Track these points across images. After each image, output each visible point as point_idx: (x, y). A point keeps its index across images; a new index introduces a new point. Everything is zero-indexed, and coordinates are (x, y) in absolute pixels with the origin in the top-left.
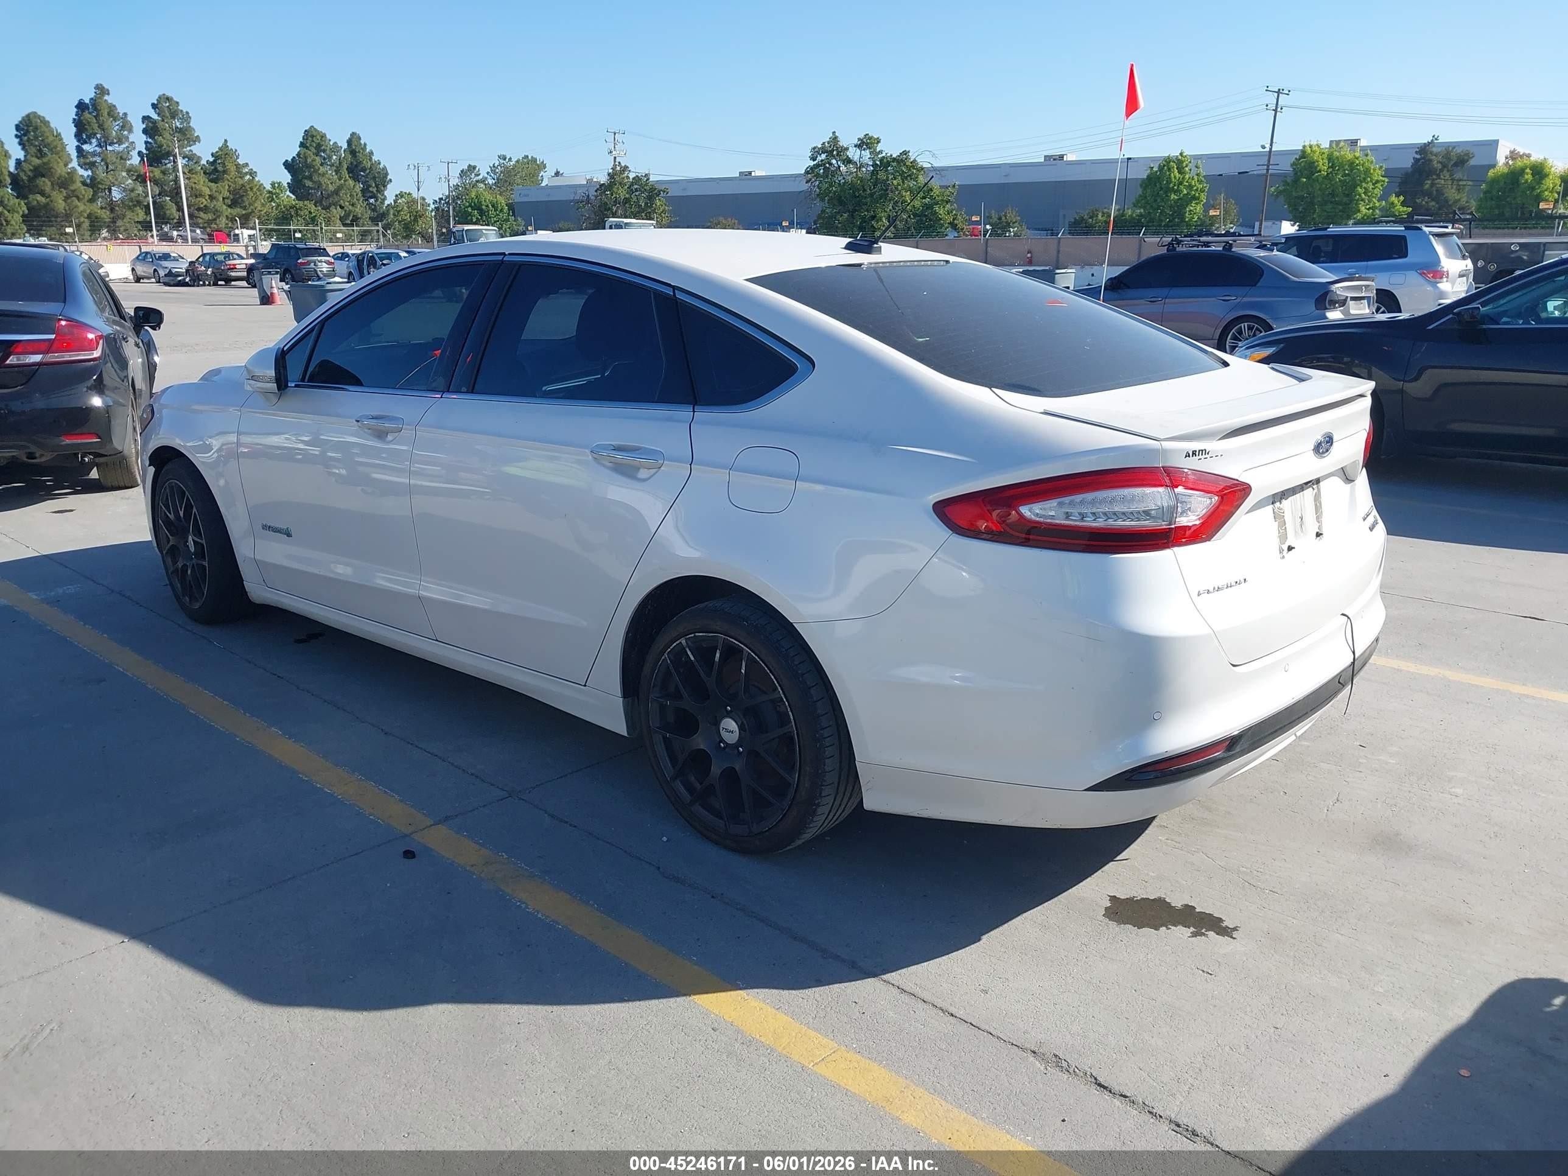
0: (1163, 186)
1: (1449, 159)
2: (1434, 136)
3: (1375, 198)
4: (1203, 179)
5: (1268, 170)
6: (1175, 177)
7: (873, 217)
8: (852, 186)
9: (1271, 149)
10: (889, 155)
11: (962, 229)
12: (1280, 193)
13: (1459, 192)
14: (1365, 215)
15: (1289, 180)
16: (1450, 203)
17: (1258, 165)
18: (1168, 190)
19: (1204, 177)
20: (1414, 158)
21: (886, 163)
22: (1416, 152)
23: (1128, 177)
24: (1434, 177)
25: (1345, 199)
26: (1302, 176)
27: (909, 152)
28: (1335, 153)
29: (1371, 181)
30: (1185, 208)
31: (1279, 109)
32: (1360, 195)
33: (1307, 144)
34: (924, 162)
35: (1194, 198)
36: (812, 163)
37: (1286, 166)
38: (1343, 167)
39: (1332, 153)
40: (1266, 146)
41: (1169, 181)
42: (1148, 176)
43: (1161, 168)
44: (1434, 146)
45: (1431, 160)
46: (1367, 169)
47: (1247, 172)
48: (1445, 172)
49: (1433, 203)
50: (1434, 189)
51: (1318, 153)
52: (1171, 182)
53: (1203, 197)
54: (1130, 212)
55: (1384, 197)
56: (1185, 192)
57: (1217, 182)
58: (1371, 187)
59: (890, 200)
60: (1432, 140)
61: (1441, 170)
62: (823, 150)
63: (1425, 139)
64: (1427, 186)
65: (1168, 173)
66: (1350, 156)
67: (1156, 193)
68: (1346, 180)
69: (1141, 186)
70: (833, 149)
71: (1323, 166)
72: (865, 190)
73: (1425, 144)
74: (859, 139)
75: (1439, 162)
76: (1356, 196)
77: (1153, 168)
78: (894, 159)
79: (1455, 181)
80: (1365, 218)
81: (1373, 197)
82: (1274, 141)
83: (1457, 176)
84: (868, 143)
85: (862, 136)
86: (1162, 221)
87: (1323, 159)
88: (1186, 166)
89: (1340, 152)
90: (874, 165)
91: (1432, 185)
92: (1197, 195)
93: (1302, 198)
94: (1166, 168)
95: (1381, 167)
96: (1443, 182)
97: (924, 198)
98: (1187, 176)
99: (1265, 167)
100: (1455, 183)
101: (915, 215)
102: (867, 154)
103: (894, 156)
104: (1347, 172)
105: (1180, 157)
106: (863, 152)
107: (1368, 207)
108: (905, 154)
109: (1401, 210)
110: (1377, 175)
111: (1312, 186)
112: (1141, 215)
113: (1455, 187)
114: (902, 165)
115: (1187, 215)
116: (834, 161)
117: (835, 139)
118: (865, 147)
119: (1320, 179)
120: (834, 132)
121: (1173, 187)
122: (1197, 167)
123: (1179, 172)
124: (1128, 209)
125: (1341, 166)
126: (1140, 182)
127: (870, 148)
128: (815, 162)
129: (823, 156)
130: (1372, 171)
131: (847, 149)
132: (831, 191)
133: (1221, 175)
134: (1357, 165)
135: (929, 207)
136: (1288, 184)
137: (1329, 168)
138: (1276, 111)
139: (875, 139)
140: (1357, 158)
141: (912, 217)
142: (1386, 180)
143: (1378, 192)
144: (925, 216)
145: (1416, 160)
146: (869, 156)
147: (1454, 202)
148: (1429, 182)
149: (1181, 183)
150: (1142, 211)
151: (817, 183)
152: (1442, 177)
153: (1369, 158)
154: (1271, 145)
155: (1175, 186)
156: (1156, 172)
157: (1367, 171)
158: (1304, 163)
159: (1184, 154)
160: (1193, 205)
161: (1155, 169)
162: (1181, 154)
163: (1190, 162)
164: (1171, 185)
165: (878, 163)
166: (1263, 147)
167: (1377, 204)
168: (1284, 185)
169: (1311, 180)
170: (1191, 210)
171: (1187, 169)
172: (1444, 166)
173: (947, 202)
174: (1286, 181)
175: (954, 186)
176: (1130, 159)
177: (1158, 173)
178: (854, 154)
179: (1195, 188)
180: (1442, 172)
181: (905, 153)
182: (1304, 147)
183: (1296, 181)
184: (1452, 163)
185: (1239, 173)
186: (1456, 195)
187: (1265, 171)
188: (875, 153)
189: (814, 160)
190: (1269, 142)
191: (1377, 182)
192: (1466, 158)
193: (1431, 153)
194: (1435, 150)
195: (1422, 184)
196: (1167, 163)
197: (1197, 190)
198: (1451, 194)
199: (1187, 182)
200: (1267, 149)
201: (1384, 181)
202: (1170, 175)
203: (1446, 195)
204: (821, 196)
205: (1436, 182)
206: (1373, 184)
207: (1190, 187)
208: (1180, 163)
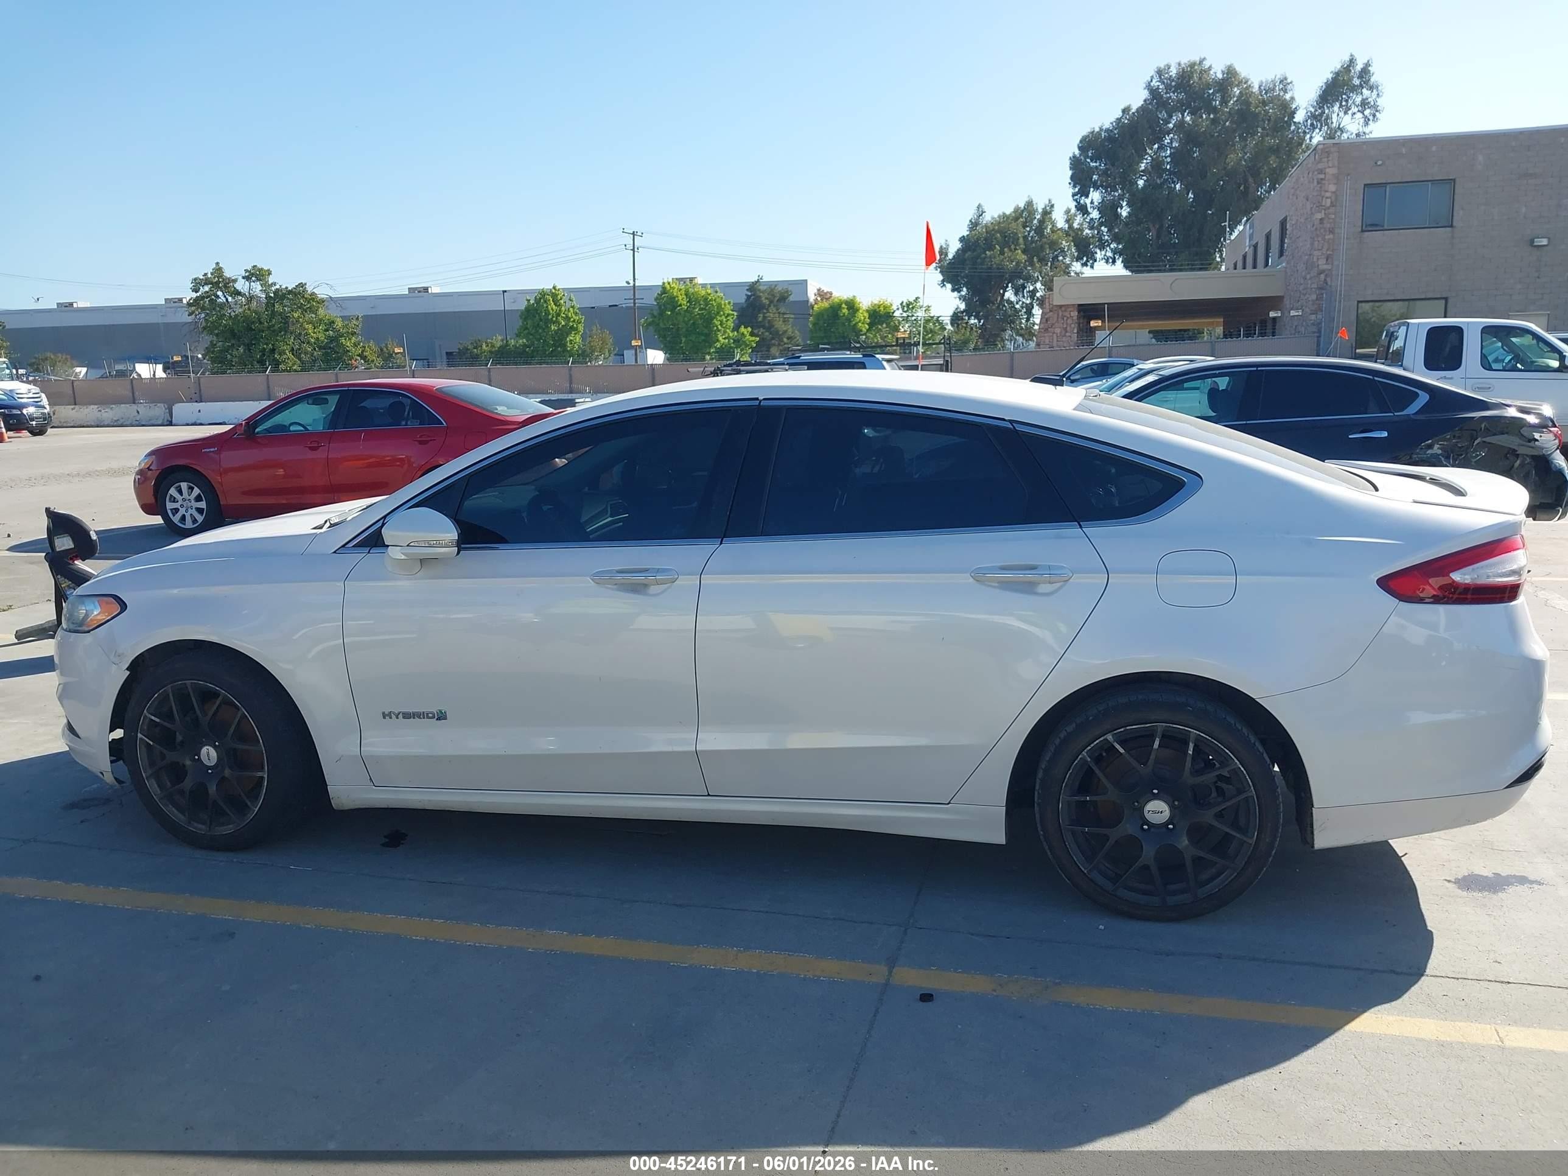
0: (542, 318)
1: (774, 296)
2: (759, 276)
3: (729, 329)
4: (578, 311)
5: (635, 303)
6: (552, 309)
7: (273, 351)
8: (246, 318)
9: (634, 285)
10: (284, 287)
11: (373, 361)
12: (649, 324)
13: (785, 324)
14: (723, 344)
15: (655, 313)
16: (781, 333)
17: (625, 299)
18: (548, 322)
19: (578, 309)
20: (746, 295)
21: (281, 295)
22: (747, 290)
23: (506, 309)
24: (765, 311)
25: (706, 331)
26: (666, 309)
27: (305, 284)
28: (690, 290)
29: (724, 314)
30: (566, 339)
31: (636, 249)
32: (717, 327)
33: (666, 281)
34: (322, 292)
35: (572, 328)
36: (194, 295)
37: (650, 300)
38: (699, 302)
39: (688, 289)
40: (630, 282)
41: (547, 313)
42: (526, 308)
43: (537, 301)
44: (760, 285)
45: (760, 297)
46: (719, 304)
47: (616, 306)
48: (772, 307)
49: (767, 334)
50: (767, 322)
51: (676, 289)
52: (549, 314)
53: (581, 328)
54: (513, 342)
55: (736, 328)
56: (563, 323)
57: (590, 312)
58: (724, 320)
59: (291, 333)
60: (758, 280)
61: (769, 306)
62: (207, 282)
63: (754, 279)
64: (760, 319)
65: (545, 305)
66: (703, 293)
67: (537, 323)
68: (703, 313)
69: (521, 318)
70: (218, 280)
71: (683, 301)
72: (261, 323)
73: (753, 282)
74: (246, 271)
75: (766, 298)
76: (714, 327)
77: (529, 300)
78: (290, 292)
79: (781, 315)
80: (724, 346)
81: (727, 328)
82: (636, 278)
83: (782, 310)
84: (256, 274)
85: (249, 268)
86: (546, 351)
87: (681, 295)
88: (561, 299)
89: (694, 289)
90: (268, 297)
91: (764, 318)
92: (575, 326)
93: (668, 329)
94: (542, 301)
95: (729, 303)
96: (771, 315)
97: (327, 330)
98: (563, 309)
99: (632, 301)
100: (781, 316)
101: (320, 348)
102: (257, 287)
103: (290, 288)
104: (702, 306)
105: (554, 291)
106: (252, 284)
107: (724, 337)
108: (302, 287)
109: (751, 339)
110: (728, 309)
111: (676, 319)
112: (525, 346)
113: (781, 319)
114: (298, 296)
115: (568, 344)
116: (220, 293)
117: (218, 271)
118: (253, 278)
119: (682, 312)
120: (217, 263)
121: (552, 319)
122: (570, 300)
123: (555, 304)
124: (511, 339)
125: (697, 301)
126: (519, 313)
127: (260, 280)
128: (198, 294)
129: (207, 288)
130: (723, 306)
131: (235, 281)
132: (220, 325)
133: (594, 308)
134: (710, 301)
135: (332, 339)
136: (655, 317)
137: (687, 303)
138: (633, 250)
139: (265, 271)
140: (709, 295)
141: (317, 349)
142: (735, 314)
143: (731, 324)
144: (330, 348)
145: (749, 297)
146: (261, 288)
147: (783, 333)
148: (761, 315)
149: (558, 315)
150: (525, 341)
151: (203, 315)
152: (770, 311)
153: (718, 294)
154: (634, 280)
155: (553, 317)
156: (533, 304)
157: (719, 305)
158: (665, 298)
159: (557, 288)
160: (573, 335)
161: (532, 302)
162: (554, 288)
163: (564, 295)
164: (550, 317)
165: (272, 295)
166: (628, 283)
167: (731, 335)
168: (652, 318)
169: (675, 314)
170: (571, 340)
171: (562, 302)
172: (771, 302)
173: (353, 334)
174: (653, 314)
175: (357, 319)
176: (505, 291)
177: (535, 305)
178: (241, 285)
179: (572, 319)
180: (770, 306)
181: (301, 285)
182: (664, 283)
183: (662, 314)
184: (776, 299)
185: (610, 306)
186: (783, 326)
187: (632, 305)
188: (266, 286)
189: (196, 292)
190: (632, 278)
191: (728, 315)
192: (786, 295)
193: (759, 290)
194: (761, 288)
195: (756, 317)
196: (542, 295)
197: (574, 321)
198: (779, 325)
199: (564, 314)
200: (632, 285)
201: (733, 315)
202: (547, 307)
203: (776, 326)
204: (209, 329)
205: (766, 315)
206: (726, 317)
207: (567, 318)
208: (554, 294)
